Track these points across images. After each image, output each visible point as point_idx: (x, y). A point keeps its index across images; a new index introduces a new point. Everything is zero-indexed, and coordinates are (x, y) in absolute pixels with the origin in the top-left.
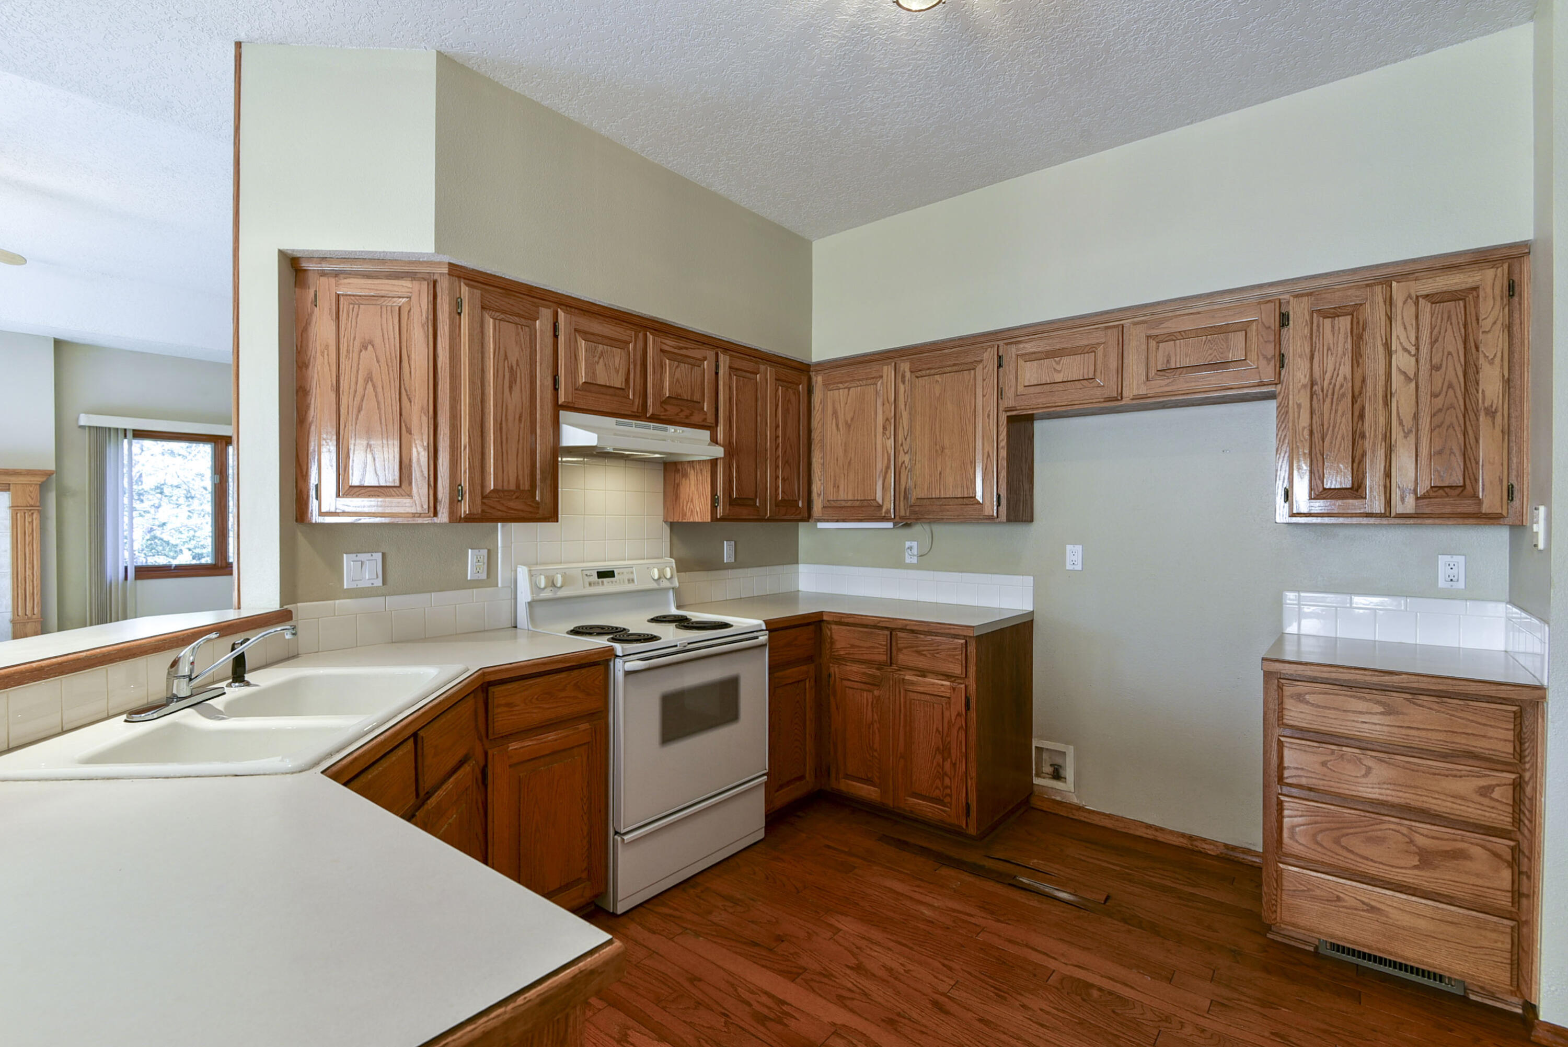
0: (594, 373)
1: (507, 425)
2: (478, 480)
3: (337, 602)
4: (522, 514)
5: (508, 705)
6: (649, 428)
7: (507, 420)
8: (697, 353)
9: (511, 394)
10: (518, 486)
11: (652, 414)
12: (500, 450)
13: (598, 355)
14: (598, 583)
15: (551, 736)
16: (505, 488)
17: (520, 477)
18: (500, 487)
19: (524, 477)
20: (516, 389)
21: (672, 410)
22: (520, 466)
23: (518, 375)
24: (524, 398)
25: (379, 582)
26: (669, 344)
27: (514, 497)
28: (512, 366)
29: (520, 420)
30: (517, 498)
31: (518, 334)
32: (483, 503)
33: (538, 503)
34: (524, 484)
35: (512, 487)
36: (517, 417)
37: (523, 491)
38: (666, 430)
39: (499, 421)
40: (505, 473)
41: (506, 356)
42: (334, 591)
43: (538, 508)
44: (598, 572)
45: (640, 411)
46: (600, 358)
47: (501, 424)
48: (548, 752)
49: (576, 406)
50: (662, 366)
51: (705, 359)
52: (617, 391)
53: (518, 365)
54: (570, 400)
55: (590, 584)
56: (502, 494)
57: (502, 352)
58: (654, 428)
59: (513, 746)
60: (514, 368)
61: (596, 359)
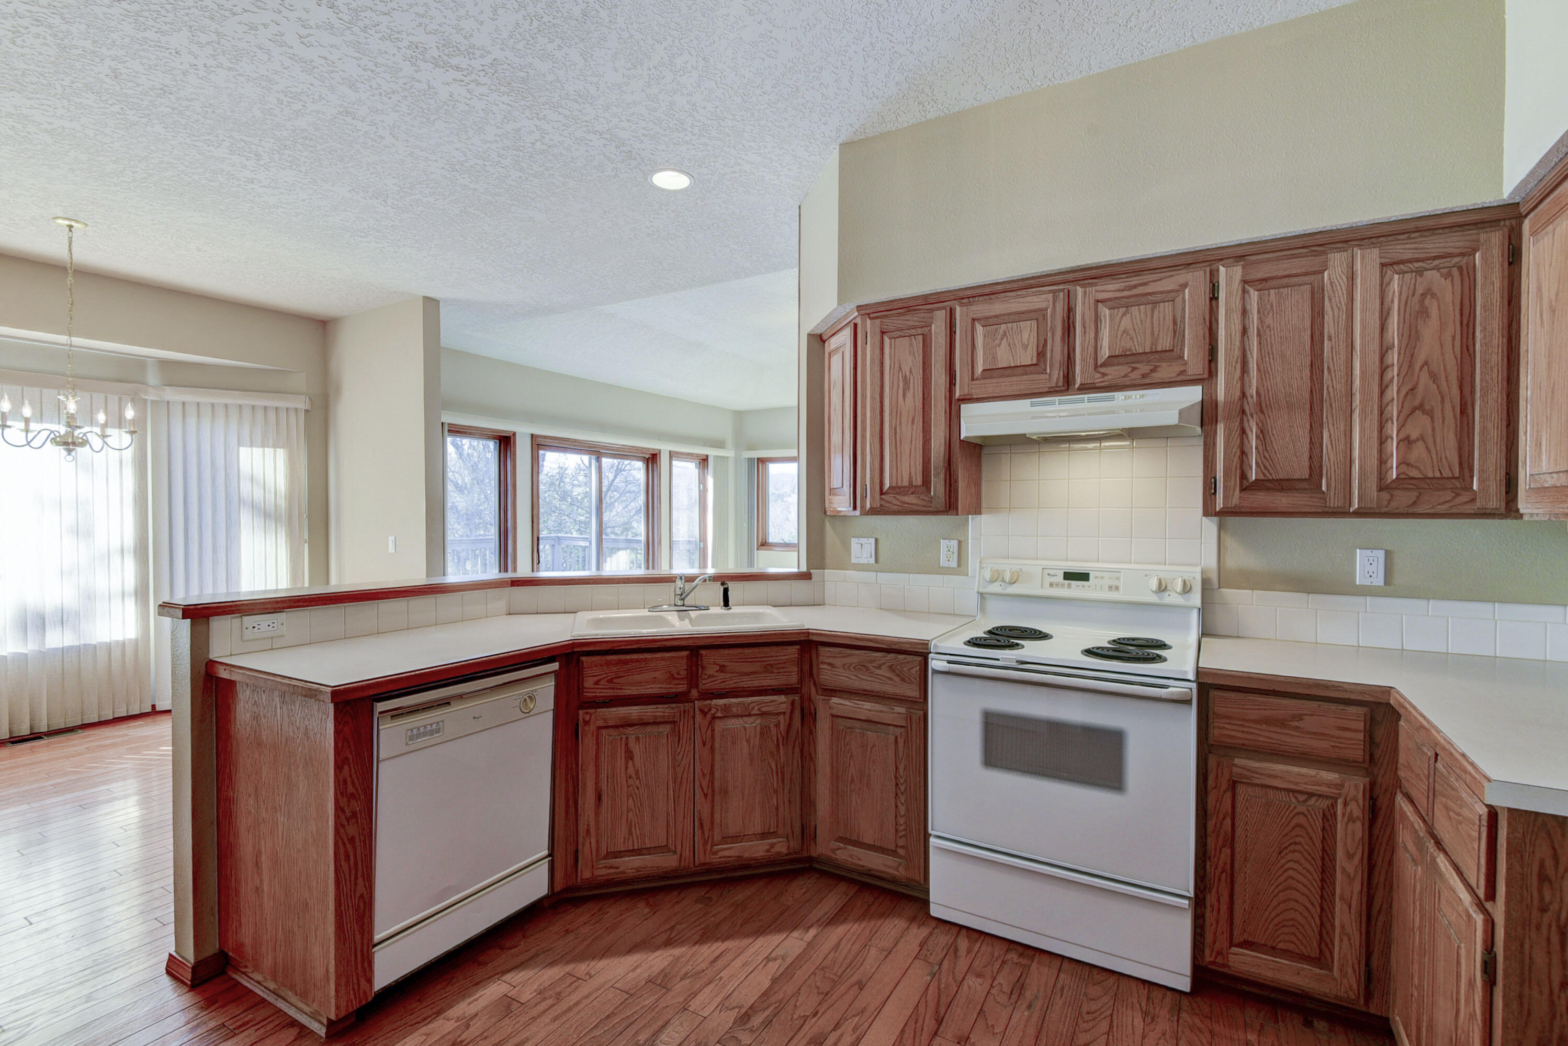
0: (994, 358)
1: (901, 429)
2: (877, 481)
3: (847, 572)
4: (918, 508)
5: (830, 664)
6: (1082, 401)
7: (900, 423)
8: (1168, 284)
9: (904, 400)
10: (911, 482)
11: (1081, 385)
12: (895, 453)
13: (1000, 337)
14: (1063, 585)
15: (867, 705)
16: (899, 485)
17: (913, 474)
18: (894, 484)
19: (916, 474)
20: (909, 395)
21: (1115, 373)
22: (912, 464)
23: (912, 381)
24: (917, 401)
25: (872, 561)
26: (1109, 289)
27: (910, 492)
28: (906, 376)
29: (913, 423)
30: (913, 493)
31: (911, 345)
32: (881, 499)
33: (931, 498)
34: (916, 479)
35: (906, 483)
36: (910, 420)
37: (916, 487)
38: (1112, 399)
39: (894, 427)
40: (899, 471)
41: (900, 368)
42: (843, 564)
43: (931, 502)
44: (1065, 573)
45: (1061, 383)
46: (1002, 339)
47: (896, 428)
48: (863, 718)
49: (975, 397)
50: (1097, 319)
51: (1185, 286)
52: (1028, 369)
53: (911, 372)
54: (966, 392)
55: (1051, 585)
56: (897, 490)
57: (897, 365)
58: (1089, 401)
59: (835, 700)
60: (908, 377)
61: (997, 341)
